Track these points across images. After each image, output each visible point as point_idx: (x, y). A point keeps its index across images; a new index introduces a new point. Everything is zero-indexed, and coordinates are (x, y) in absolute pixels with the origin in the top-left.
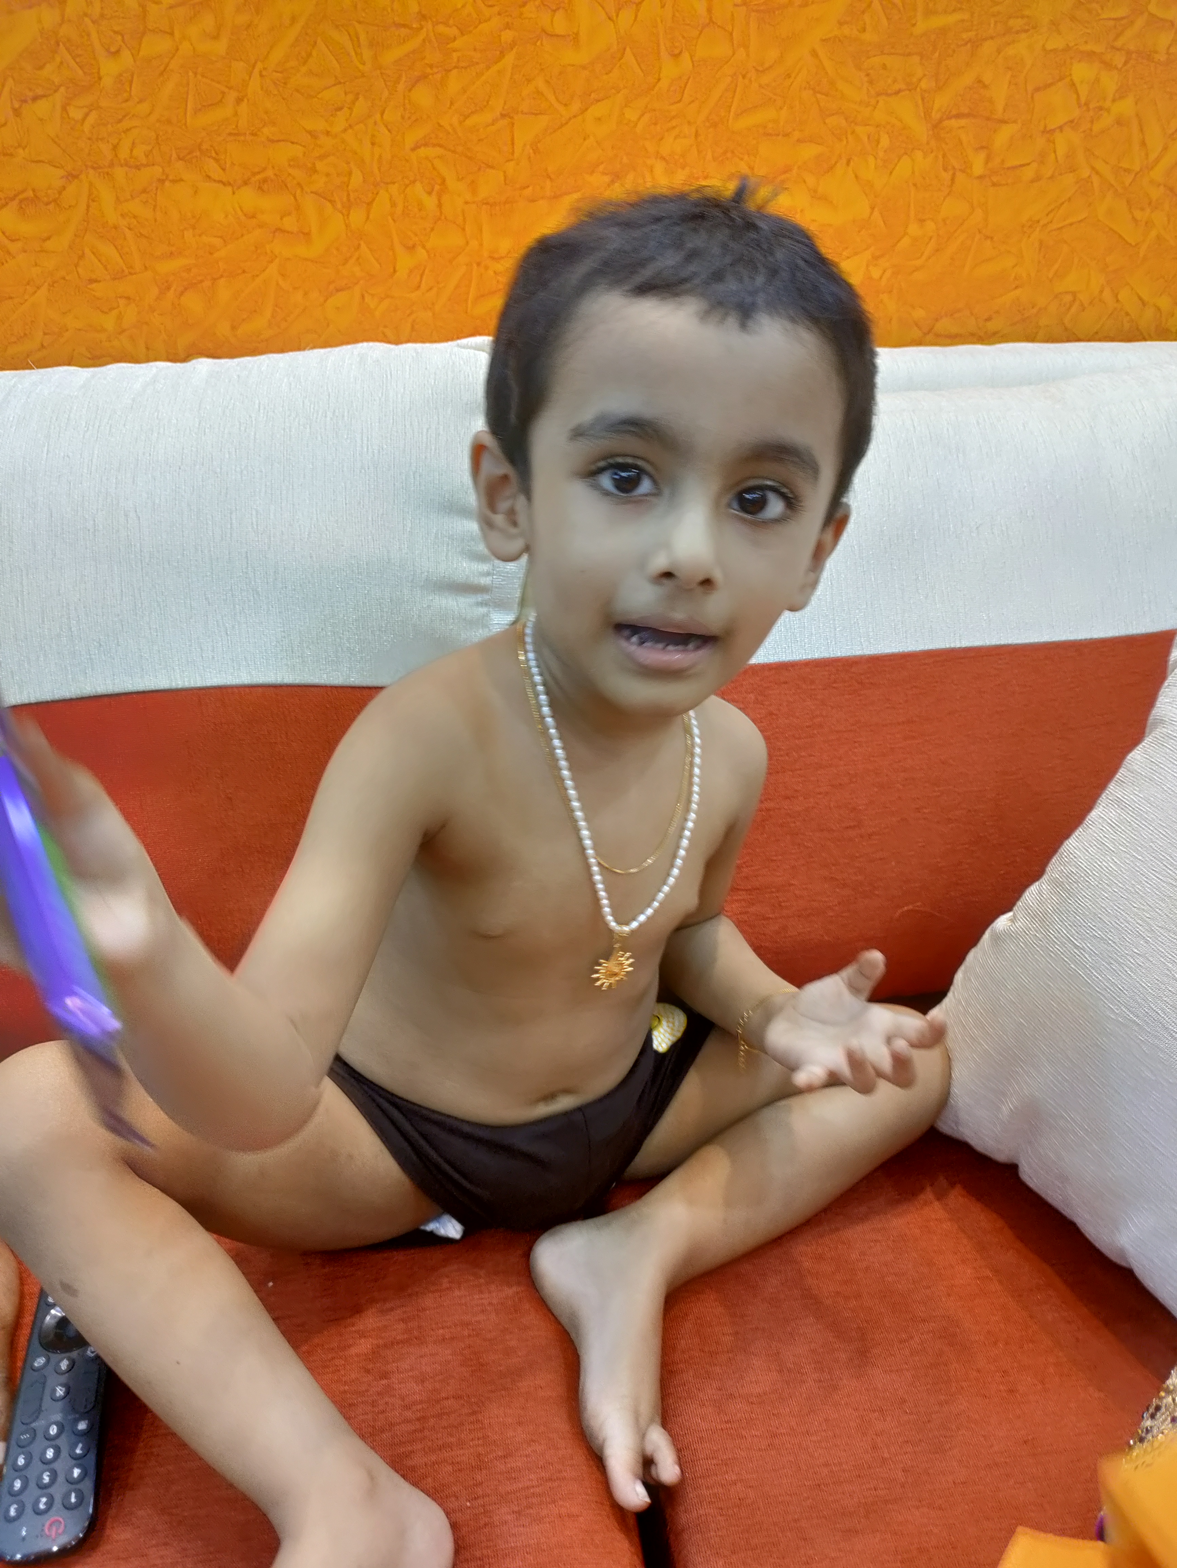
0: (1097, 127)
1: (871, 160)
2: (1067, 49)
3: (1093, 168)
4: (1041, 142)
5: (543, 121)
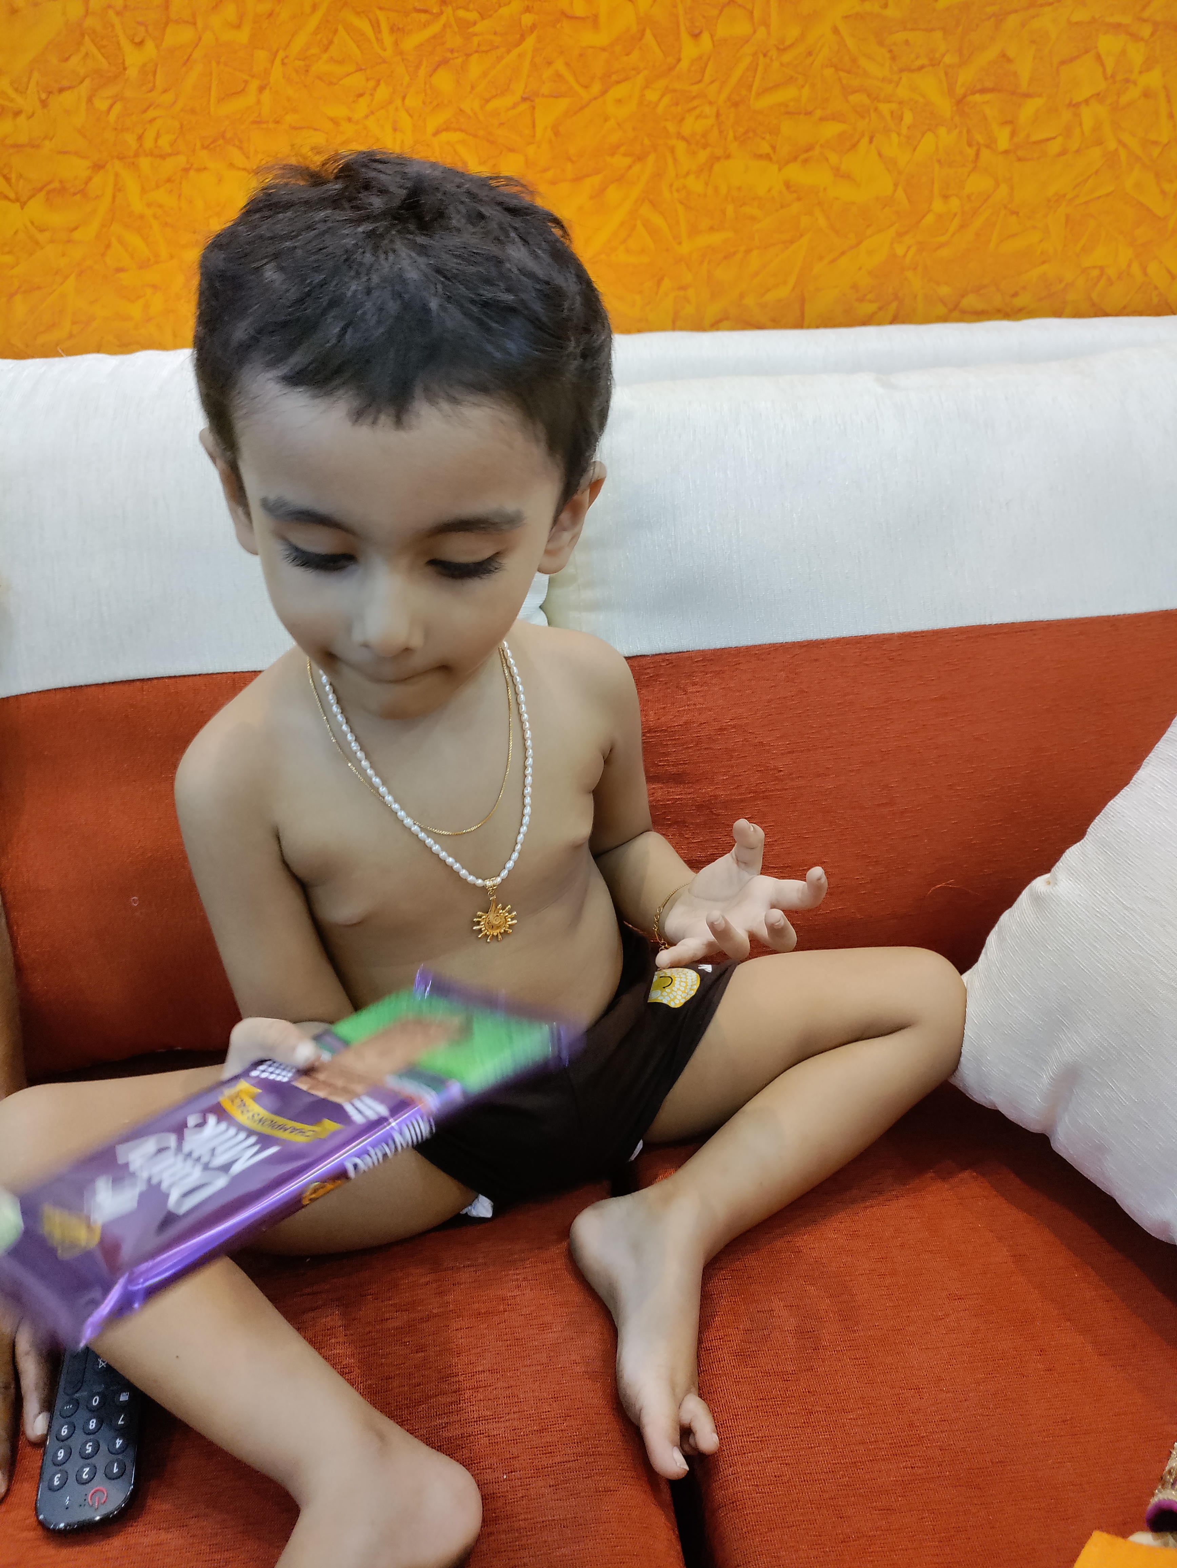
0: (1124, 99)
1: (894, 136)
2: (1093, 21)
3: (1120, 142)
4: (1067, 115)
5: (563, 104)
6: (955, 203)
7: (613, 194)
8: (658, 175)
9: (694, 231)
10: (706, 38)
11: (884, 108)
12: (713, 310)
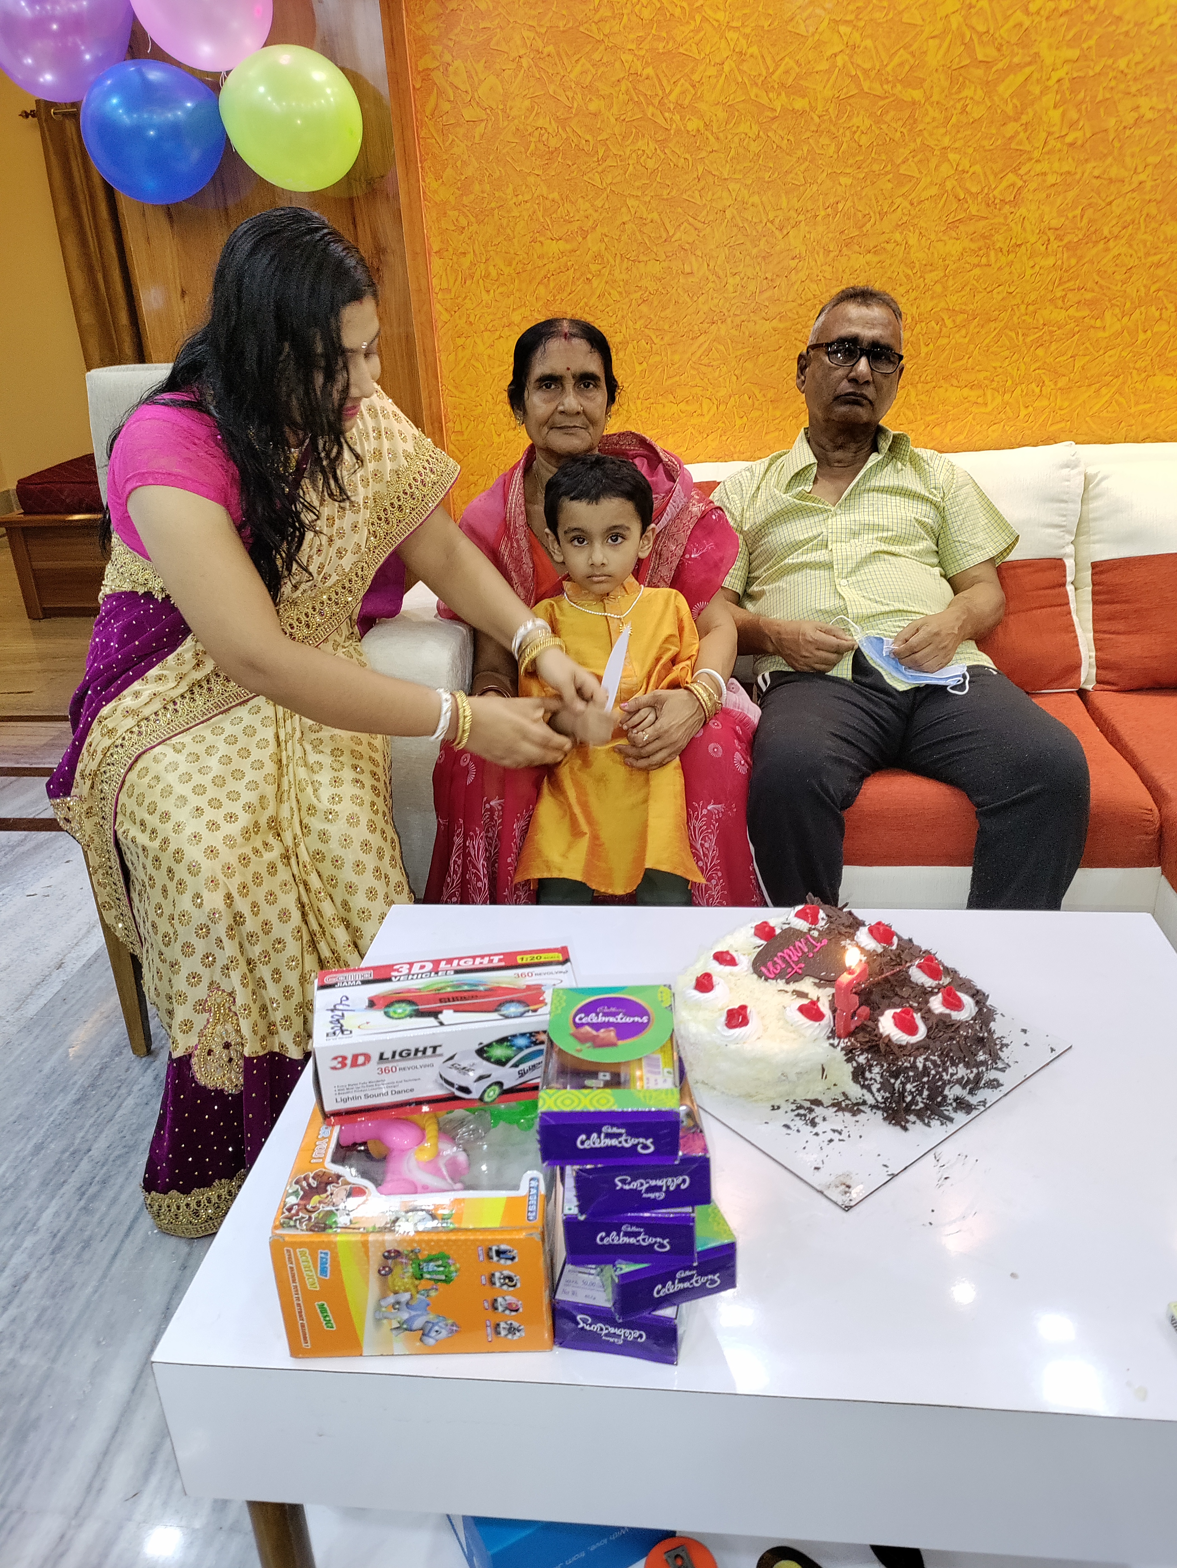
5: (1088, 358)
7: (1104, 391)
8: (1124, 383)
9: (1137, 404)
10: (1149, 332)
12: (1143, 434)
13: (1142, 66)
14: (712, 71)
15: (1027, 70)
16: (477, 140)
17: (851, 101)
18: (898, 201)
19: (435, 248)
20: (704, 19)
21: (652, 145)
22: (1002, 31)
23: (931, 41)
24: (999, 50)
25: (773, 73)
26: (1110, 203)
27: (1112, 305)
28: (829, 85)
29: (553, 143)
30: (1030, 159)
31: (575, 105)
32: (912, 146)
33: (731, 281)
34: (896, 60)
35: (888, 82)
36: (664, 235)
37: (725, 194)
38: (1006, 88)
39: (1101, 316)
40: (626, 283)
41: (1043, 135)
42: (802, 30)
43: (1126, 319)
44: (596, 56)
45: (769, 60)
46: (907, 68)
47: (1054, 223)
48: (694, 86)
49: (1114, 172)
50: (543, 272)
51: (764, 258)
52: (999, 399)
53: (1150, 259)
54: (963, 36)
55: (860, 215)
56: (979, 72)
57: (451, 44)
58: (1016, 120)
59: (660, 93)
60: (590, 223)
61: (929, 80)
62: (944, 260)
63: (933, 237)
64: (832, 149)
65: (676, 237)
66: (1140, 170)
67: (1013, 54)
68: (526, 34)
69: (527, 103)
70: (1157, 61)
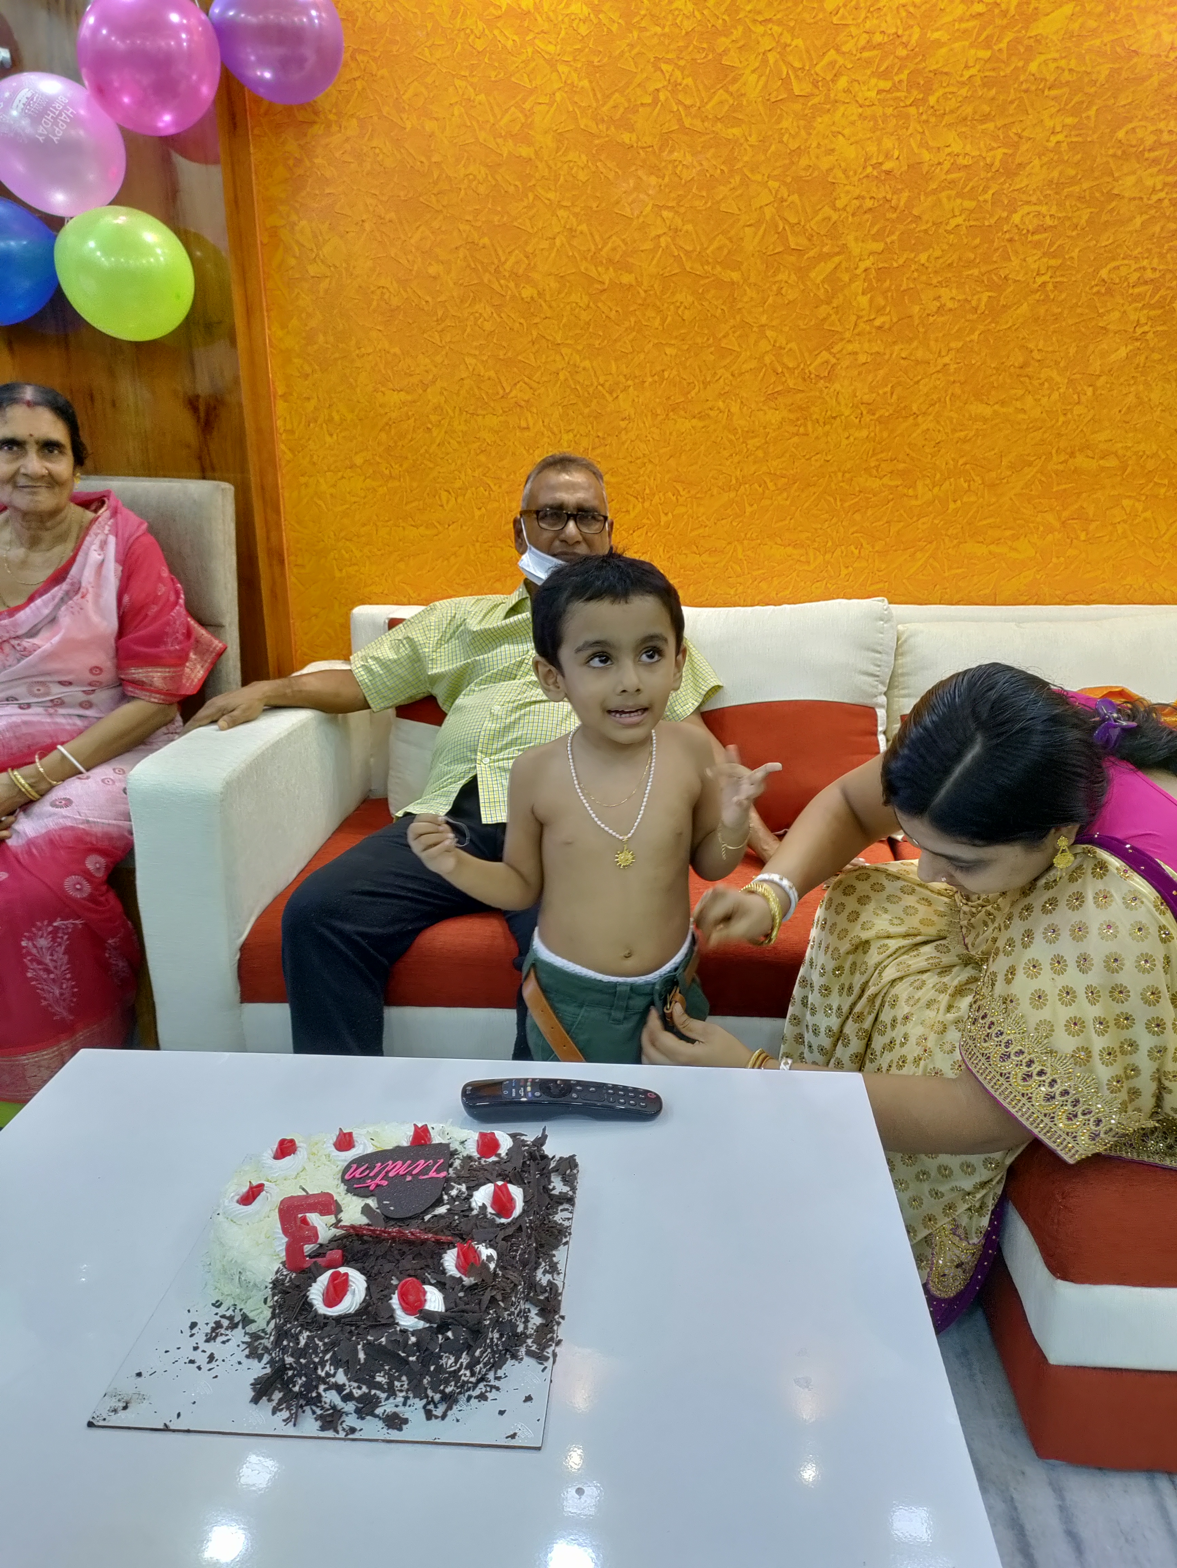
4: (1110, 528)
6: (1062, 559)
7: (919, 555)
8: (937, 548)
9: (950, 568)
11: (1031, 525)
12: (957, 597)
13: (941, 261)
14: (545, 244)
15: (837, 259)
16: (321, 294)
17: (674, 279)
18: (720, 372)
19: (280, 393)
20: (536, 197)
21: (489, 309)
22: (813, 223)
23: (747, 229)
24: (810, 240)
25: (601, 250)
26: (918, 382)
27: (924, 476)
28: (654, 262)
29: (395, 302)
30: (842, 339)
31: (416, 268)
32: (732, 322)
33: (565, 437)
34: (715, 245)
35: (708, 263)
36: (501, 392)
37: (558, 358)
38: (818, 274)
39: (913, 486)
40: (465, 434)
41: (854, 318)
42: (627, 212)
43: (936, 490)
44: (435, 224)
45: (597, 238)
46: (725, 251)
47: (866, 398)
48: (527, 257)
49: (920, 354)
50: (385, 420)
51: (596, 418)
52: (820, 559)
53: (957, 435)
54: (777, 226)
55: (685, 383)
56: (793, 259)
57: (297, 205)
58: (829, 303)
59: (496, 261)
60: (431, 377)
61: (745, 264)
62: (765, 428)
63: (753, 406)
64: (657, 323)
65: (513, 394)
66: (943, 354)
67: (824, 245)
68: (369, 201)
69: (370, 263)
70: (955, 257)
